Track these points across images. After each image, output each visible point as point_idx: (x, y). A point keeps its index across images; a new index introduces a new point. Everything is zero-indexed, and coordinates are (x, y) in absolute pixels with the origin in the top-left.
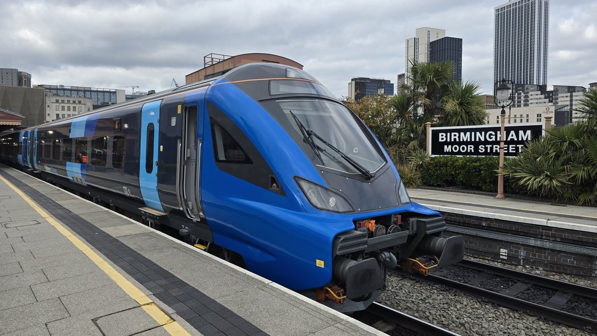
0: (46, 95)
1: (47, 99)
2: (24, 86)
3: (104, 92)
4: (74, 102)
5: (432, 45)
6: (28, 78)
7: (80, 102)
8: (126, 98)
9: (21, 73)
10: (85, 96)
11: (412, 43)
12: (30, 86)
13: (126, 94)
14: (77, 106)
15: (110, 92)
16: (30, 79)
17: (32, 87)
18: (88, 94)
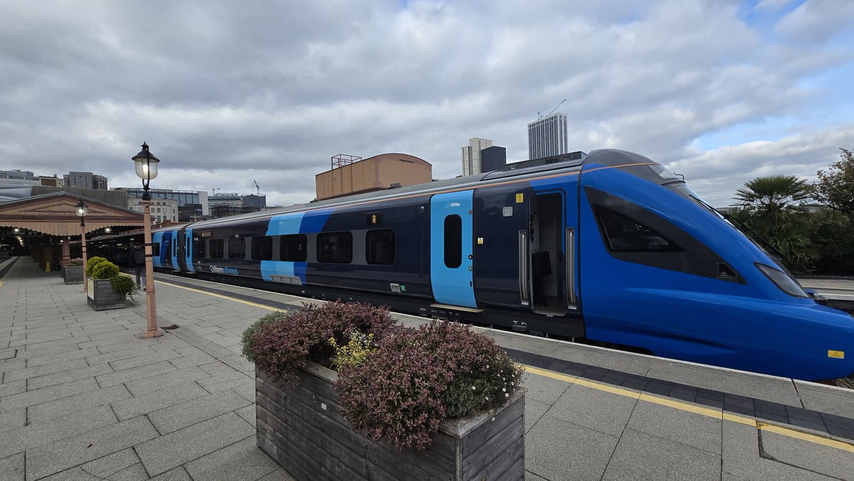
0: (128, 198)
1: (129, 201)
2: (99, 189)
3: (186, 194)
4: (158, 204)
5: (483, 153)
6: (104, 182)
7: (164, 204)
8: (209, 200)
9: (95, 176)
10: (166, 198)
11: (466, 151)
12: (106, 189)
13: (209, 195)
14: (162, 208)
15: (192, 194)
16: (106, 183)
17: (108, 189)
18: (169, 196)
